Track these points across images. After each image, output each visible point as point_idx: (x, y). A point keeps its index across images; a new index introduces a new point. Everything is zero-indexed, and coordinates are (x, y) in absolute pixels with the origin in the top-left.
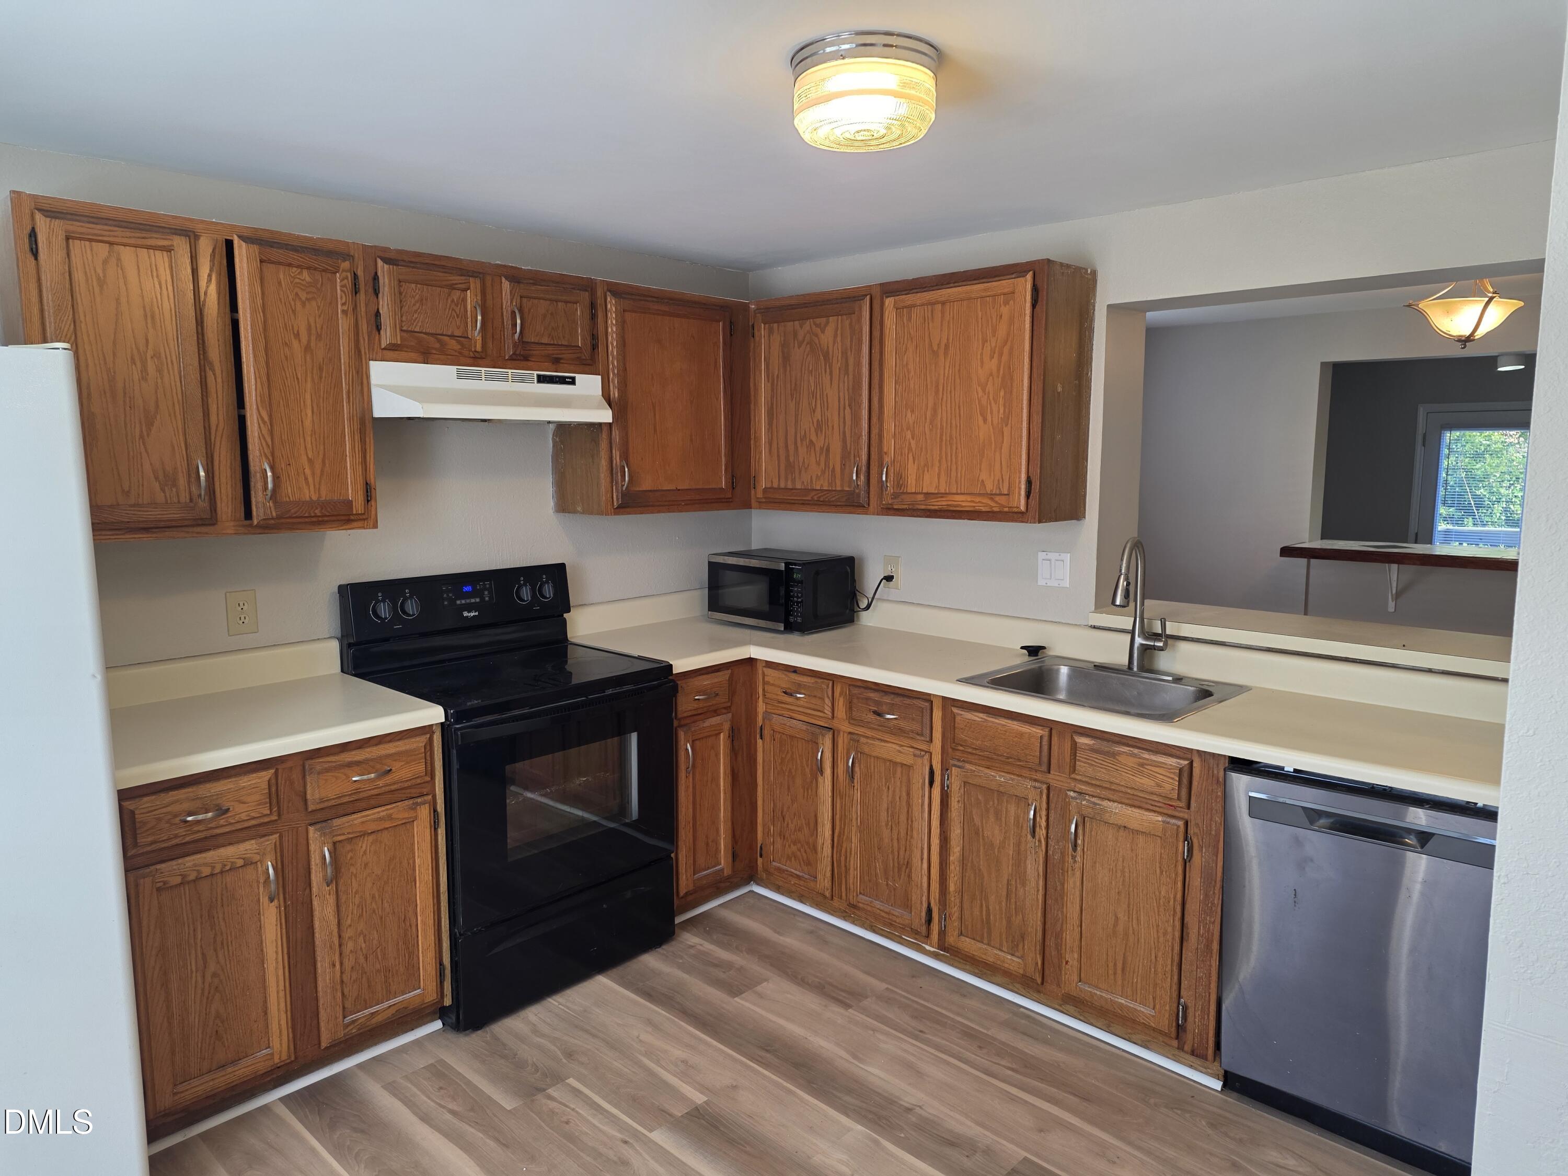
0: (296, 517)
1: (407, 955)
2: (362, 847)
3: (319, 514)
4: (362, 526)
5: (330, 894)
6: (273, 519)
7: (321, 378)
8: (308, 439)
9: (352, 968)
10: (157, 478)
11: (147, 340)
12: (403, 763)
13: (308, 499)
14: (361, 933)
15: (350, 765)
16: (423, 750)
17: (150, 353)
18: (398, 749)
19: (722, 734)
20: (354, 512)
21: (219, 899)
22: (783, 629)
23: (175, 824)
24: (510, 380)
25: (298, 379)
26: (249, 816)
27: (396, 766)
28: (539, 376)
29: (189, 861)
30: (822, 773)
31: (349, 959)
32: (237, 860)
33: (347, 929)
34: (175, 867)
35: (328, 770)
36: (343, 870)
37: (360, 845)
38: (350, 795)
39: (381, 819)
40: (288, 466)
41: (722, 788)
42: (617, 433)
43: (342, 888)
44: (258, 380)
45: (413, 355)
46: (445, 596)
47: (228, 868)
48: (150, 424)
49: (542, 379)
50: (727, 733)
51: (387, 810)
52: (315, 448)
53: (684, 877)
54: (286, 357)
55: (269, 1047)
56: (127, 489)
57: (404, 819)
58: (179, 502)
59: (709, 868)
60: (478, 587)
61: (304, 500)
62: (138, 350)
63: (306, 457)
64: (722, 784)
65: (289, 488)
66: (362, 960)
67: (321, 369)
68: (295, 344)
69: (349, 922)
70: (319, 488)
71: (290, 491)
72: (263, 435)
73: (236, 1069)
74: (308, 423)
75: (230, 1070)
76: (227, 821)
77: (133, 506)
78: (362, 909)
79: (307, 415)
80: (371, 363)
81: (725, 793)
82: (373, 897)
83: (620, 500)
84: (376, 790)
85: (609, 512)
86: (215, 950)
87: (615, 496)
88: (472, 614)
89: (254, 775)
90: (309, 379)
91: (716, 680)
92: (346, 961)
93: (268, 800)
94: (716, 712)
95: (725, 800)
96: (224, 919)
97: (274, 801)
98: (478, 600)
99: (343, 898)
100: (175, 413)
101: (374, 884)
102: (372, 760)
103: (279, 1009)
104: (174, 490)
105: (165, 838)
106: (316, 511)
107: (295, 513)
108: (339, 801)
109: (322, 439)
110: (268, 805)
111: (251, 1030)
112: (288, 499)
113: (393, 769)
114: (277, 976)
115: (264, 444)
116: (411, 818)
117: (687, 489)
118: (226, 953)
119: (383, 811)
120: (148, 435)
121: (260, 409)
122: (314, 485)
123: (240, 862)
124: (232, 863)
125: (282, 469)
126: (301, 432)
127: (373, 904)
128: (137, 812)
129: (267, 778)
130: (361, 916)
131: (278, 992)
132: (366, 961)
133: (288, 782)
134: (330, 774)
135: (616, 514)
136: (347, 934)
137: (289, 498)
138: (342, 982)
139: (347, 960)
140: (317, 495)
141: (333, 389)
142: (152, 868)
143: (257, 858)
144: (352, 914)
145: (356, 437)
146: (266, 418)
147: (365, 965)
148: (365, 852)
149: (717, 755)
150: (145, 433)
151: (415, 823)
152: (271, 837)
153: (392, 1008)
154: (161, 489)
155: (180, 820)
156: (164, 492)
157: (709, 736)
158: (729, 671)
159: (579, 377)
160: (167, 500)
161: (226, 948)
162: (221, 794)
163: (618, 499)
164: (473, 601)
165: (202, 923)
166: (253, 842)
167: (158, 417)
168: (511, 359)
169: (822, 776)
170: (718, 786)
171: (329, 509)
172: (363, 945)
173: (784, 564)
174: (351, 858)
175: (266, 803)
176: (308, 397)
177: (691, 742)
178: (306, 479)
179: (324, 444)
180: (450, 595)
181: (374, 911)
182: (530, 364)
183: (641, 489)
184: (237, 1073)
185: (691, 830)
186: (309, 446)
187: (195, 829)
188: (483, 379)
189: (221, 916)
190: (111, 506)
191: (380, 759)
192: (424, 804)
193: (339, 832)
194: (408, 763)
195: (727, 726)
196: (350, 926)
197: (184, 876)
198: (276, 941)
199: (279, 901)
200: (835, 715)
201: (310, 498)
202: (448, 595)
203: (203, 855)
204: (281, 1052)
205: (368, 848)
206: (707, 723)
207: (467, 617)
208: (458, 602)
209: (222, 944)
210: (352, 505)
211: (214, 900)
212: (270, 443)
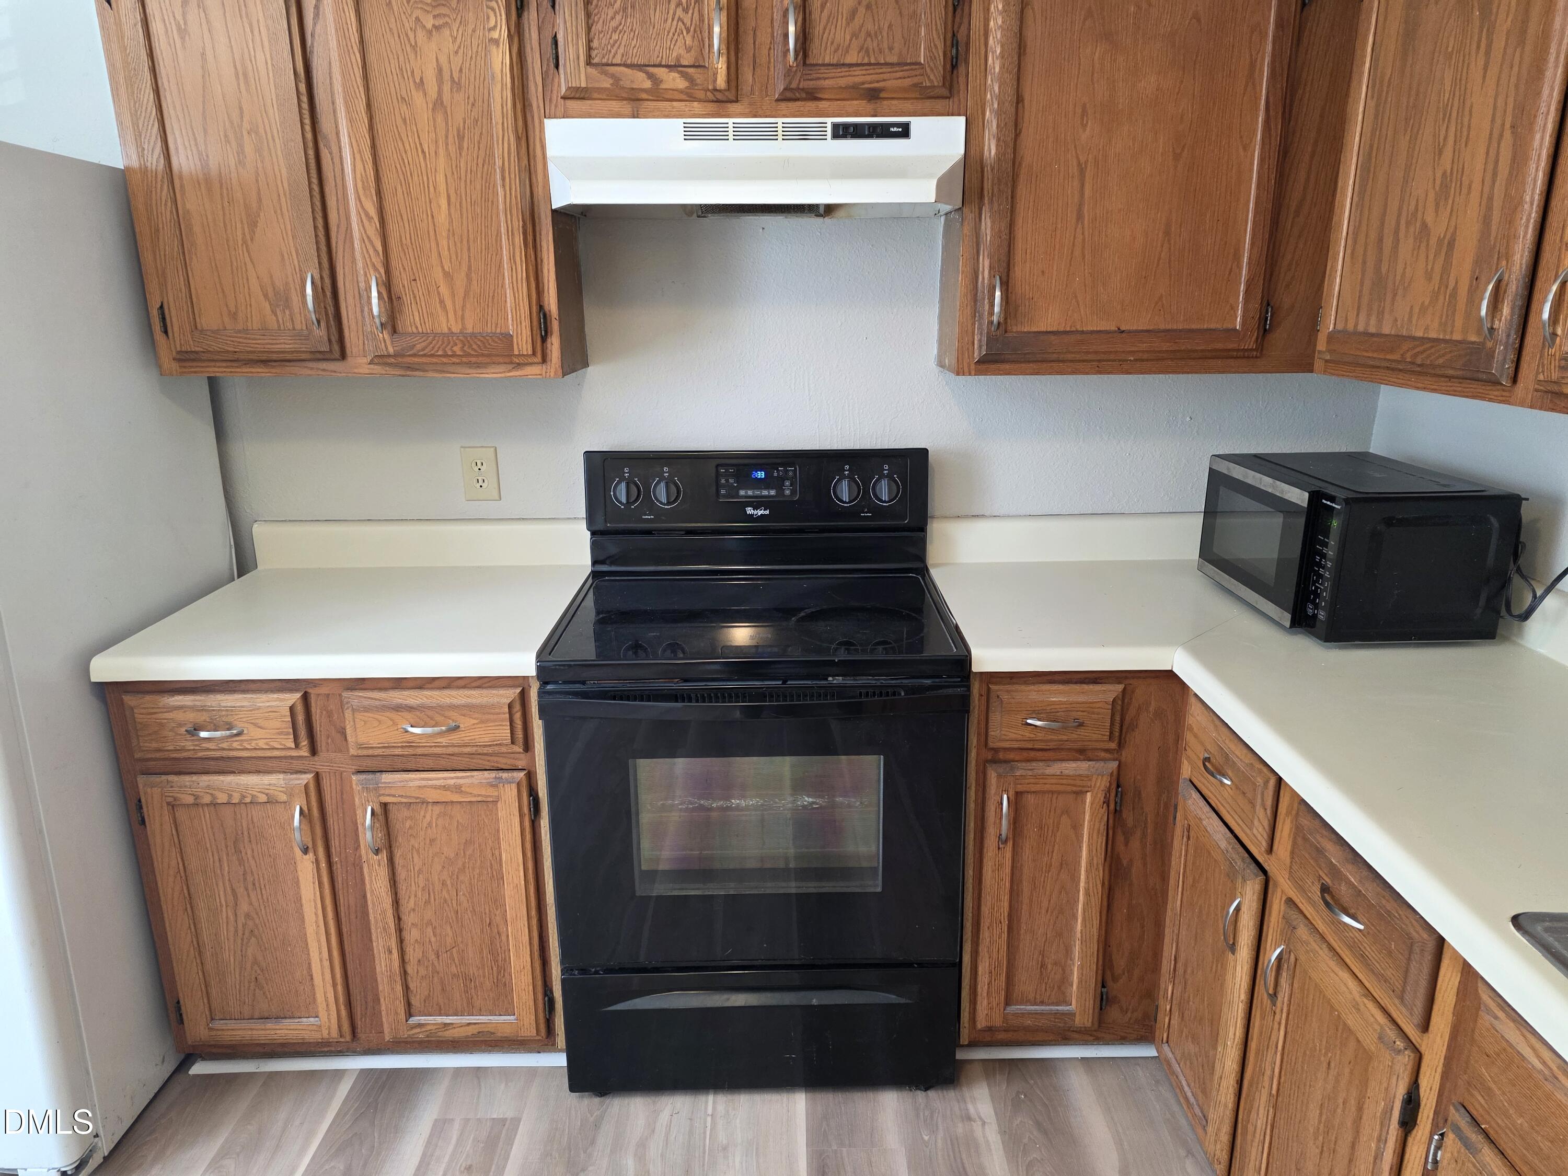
0: (424, 355)
1: (495, 969)
2: (424, 817)
3: (459, 353)
4: (538, 372)
5: (379, 865)
6: (389, 356)
7: (461, 148)
8: (444, 243)
9: (419, 961)
10: (266, 296)
11: (241, 108)
12: (476, 721)
13: (446, 330)
14: (430, 923)
15: (398, 708)
16: (507, 710)
17: (246, 126)
18: (469, 700)
19: (1089, 794)
20: (516, 352)
21: (246, 833)
22: (1288, 624)
23: (180, 735)
24: (780, 137)
25: (423, 151)
26: (267, 744)
27: (465, 722)
28: (835, 126)
29: (205, 780)
30: (1233, 948)
31: (414, 950)
32: (259, 795)
33: (409, 912)
34: (188, 783)
35: (367, 709)
36: (400, 839)
37: (422, 813)
38: (402, 747)
39: (445, 788)
40: (413, 283)
41: (1082, 884)
42: (989, 224)
43: (398, 860)
44: (358, 156)
45: (615, 105)
46: (723, 481)
47: (248, 800)
48: (253, 224)
49: (842, 132)
50: (1101, 796)
51: (457, 778)
52: (454, 257)
53: (985, 1002)
54: (404, 120)
55: (317, 1017)
56: (233, 309)
57: (479, 795)
58: (294, 329)
59: (1042, 1003)
60: (775, 474)
61: (439, 331)
62: (231, 122)
63: (440, 269)
64: (1083, 877)
65: (416, 314)
66: (432, 957)
67: (461, 138)
68: (418, 99)
69: (412, 904)
70: (463, 316)
71: (417, 319)
72: (368, 237)
73: (277, 1027)
74: (442, 218)
75: (269, 1026)
76: (241, 745)
77: (239, 331)
78: (429, 894)
79: (440, 207)
80: (547, 122)
81: (1087, 894)
82: (444, 884)
83: (984, 348)
84: (438, 749)
85: (966, 370)
86: (247, 889)
87: (976, 342)
88: (760, 512)
89: (275, 696)
90: (442, 152)
91: (1081, 698)
92: (409, 950)
93: (291, 730)
94: (1082, 753)
95: (1087, 904)
96: (253, 857)
97: (303, 732)
98: (773, 493)
99: (401, 874)
100: (281, 210)
101: (444, 867)
102: (430, 708)
103: (323, 980)
104: (287, 312)
105: (170, 748)
106: (455, 348)
107: (423, 350)
108: (388, 752)
109: (465, 242)
110: (292, 736)
111: (297, 991)
112: (415, 330)
113: (461, 726)
114: (319, 941)
115: (371, 251)
116: (489, 796)
117: (1142, 331)
118: (260, 897)
119: (452, 778)
120: (252, 240)
121: (363, 199)
122: (455, 311)
123: (263, 798)
124: (253, 796)
125: (404, 286)
126: (432, 233)
127: (445, 893)
128: (135, 711)
129: (290, 703)
130: (427, 902)
131: (321, 960)
132: (438, 957)
133: (324, 713)
134: (371, 715)
135: (978, 373)
136: (409, 919)
137: (417, 328)
138: (405, 973)
139: (411, 950)
140: (460, 327)
141: (480, 165)
142: (164, 777)
143: (284, 798)
144: (416, 896)
145: (517, 240)
146: (373, 212)
147: (436, 963)
148: (430, 824)
149: (1077, 827)
150: (248, 237)
151: (499, 803)
152: (304, 776)
153: (471, 1027)
154: (273, 312)
155: (186, 731)
156: (276, 315)
157: (1059, 793)
158: (1120, 687)
159: (918, 124)
160: (279, 326)
161: (258, 890)
162: (232, 711)
163: (980, 347)
164: (765, 493)
165: (228, 855)
166: (281, 776)
167: (262, 214)
168: (783, 99)
169: (1234, 954)
170: (1075, 879)
171: (475, 347)
172: (433, 939)
173: (1307, 495)
174: (410, 828)
175: (288, 734)
176: (441, 178)
177: (1012, 793)
178: (442, 302)
179: (469, 249)
180: (731, 481)
181: (445, 901)
182: (823, 105)
183: (1034, 329)
184: (278, 1032)
185: (1005, 936)
186: (445, 253)
187: (204, 745)
188: (731, 137)
189: (249, 852)
190: (216, 332)
191: (441, 709)
192: (510, 783)
193: (387, 792)
194: (482, 722)
195: (1102, 783)
196: (414, 910)
197: (197, 797)
198: (315, 901)
199: (315, 854)
200: (1275, 847)
201: (449, 329)
202: (727, 481)
203: (221, 778)
204: (329, 1028)
205: (434, 820)
206: (1057, 768)
207: (752, 515)
208: (742, 493)
209: (254, 884)
210: (512, 341)
211: (240, 833)
212: (380, 249)
